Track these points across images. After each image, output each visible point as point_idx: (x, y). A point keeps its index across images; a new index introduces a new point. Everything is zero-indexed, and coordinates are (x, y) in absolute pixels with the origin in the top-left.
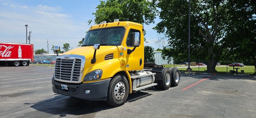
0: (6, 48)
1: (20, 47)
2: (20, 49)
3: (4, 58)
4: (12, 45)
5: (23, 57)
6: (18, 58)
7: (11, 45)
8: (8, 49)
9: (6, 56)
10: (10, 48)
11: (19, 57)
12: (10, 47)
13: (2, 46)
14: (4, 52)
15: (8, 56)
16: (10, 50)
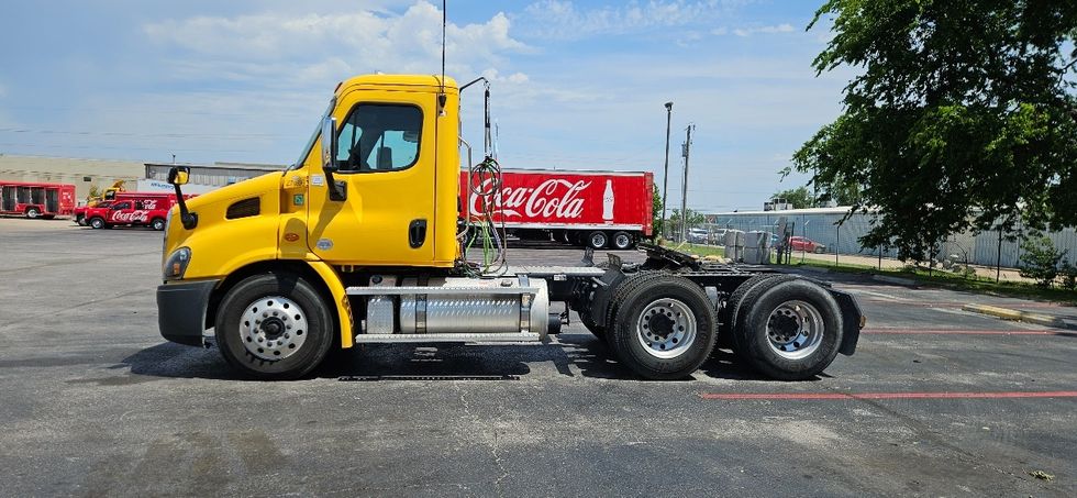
0: (569, 189)
1: (609, 183)
2: (609, 194)
3: (563, 220)
4: (586, 179)
5: (617, 220)
6: (602, 221)
7: (582, 178)
8: (574, 192)
9: (567, 214)
10: (580, 187)
11: (604, 217)
12: (580, 185)
13: (559, 184)
14: (564, 202)
15: (574, 215)
16: (581, 195)
